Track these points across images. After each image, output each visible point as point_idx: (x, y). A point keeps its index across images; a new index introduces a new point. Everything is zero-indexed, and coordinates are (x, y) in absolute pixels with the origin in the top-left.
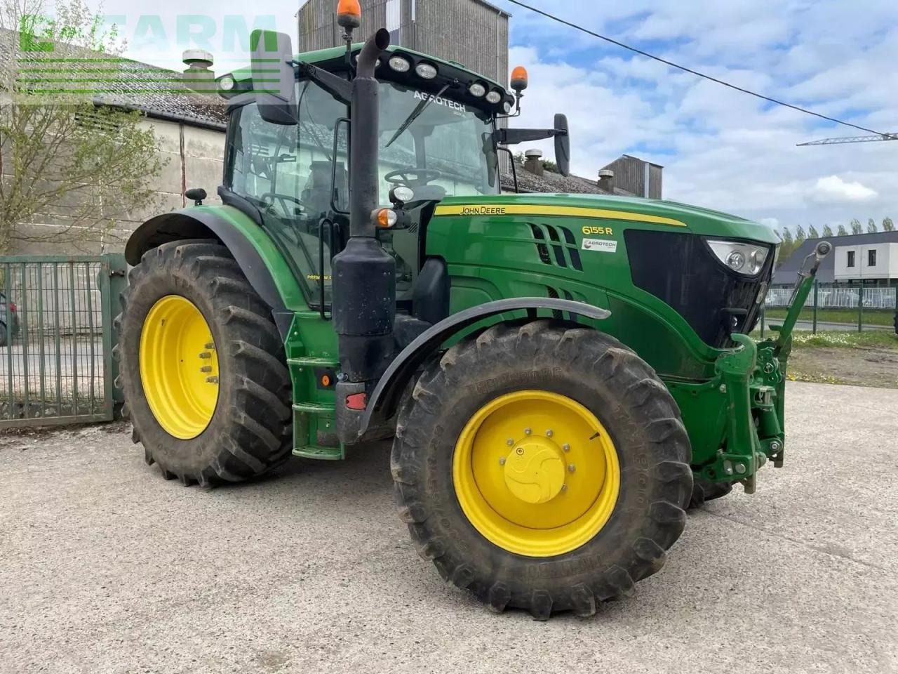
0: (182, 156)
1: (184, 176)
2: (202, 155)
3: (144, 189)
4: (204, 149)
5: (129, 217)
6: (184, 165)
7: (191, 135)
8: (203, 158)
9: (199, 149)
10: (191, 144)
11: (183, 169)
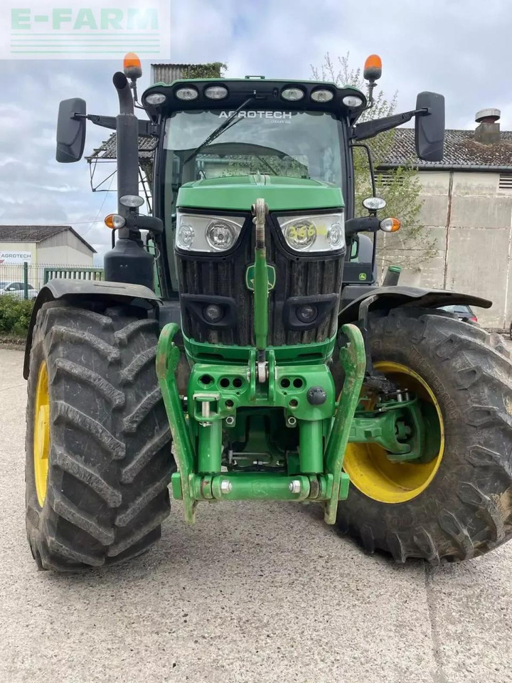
0: (450, 196)
1: (449, 212)
2: (466, 193)
3: (416, 226)
4: (469, 188)
5: (403, 247)
6: (450, 203)
7: (459, 179)
8: (467, 196)
9: (464, 189)
10: (458, 187)
11: (450, 206)
